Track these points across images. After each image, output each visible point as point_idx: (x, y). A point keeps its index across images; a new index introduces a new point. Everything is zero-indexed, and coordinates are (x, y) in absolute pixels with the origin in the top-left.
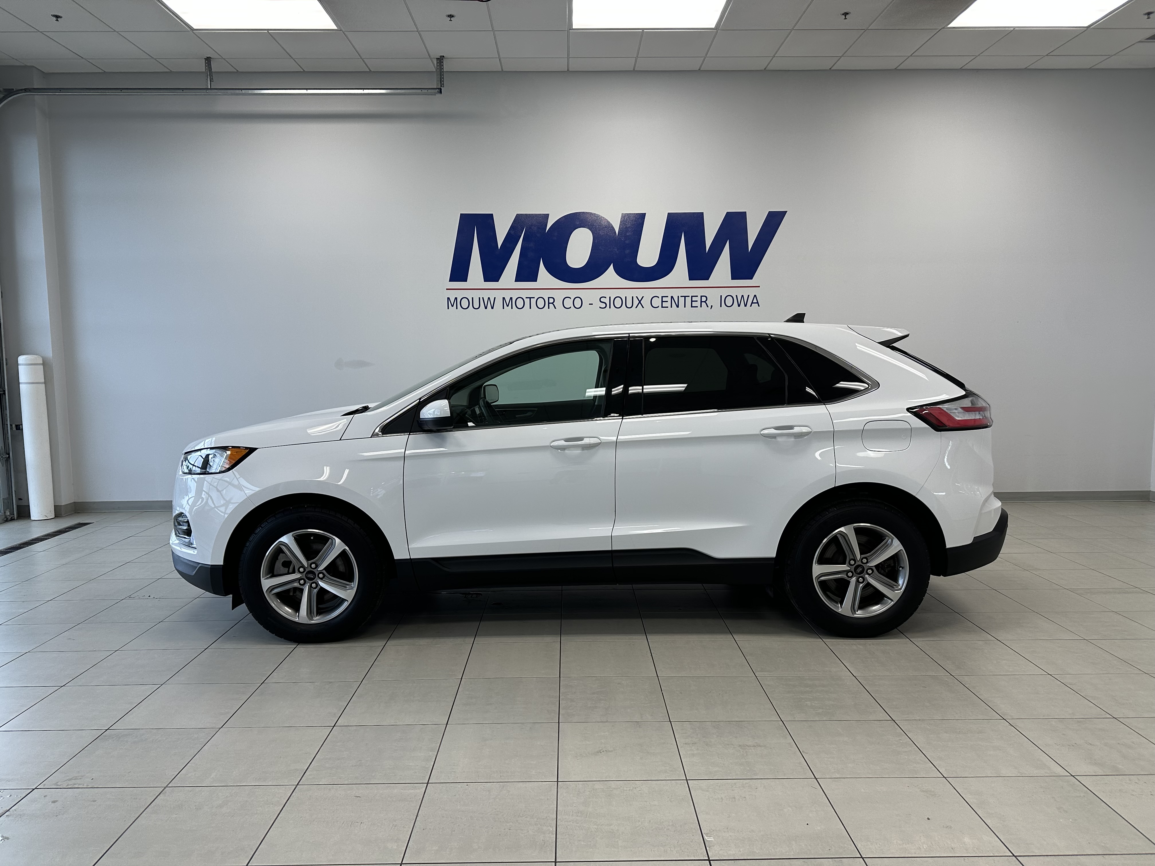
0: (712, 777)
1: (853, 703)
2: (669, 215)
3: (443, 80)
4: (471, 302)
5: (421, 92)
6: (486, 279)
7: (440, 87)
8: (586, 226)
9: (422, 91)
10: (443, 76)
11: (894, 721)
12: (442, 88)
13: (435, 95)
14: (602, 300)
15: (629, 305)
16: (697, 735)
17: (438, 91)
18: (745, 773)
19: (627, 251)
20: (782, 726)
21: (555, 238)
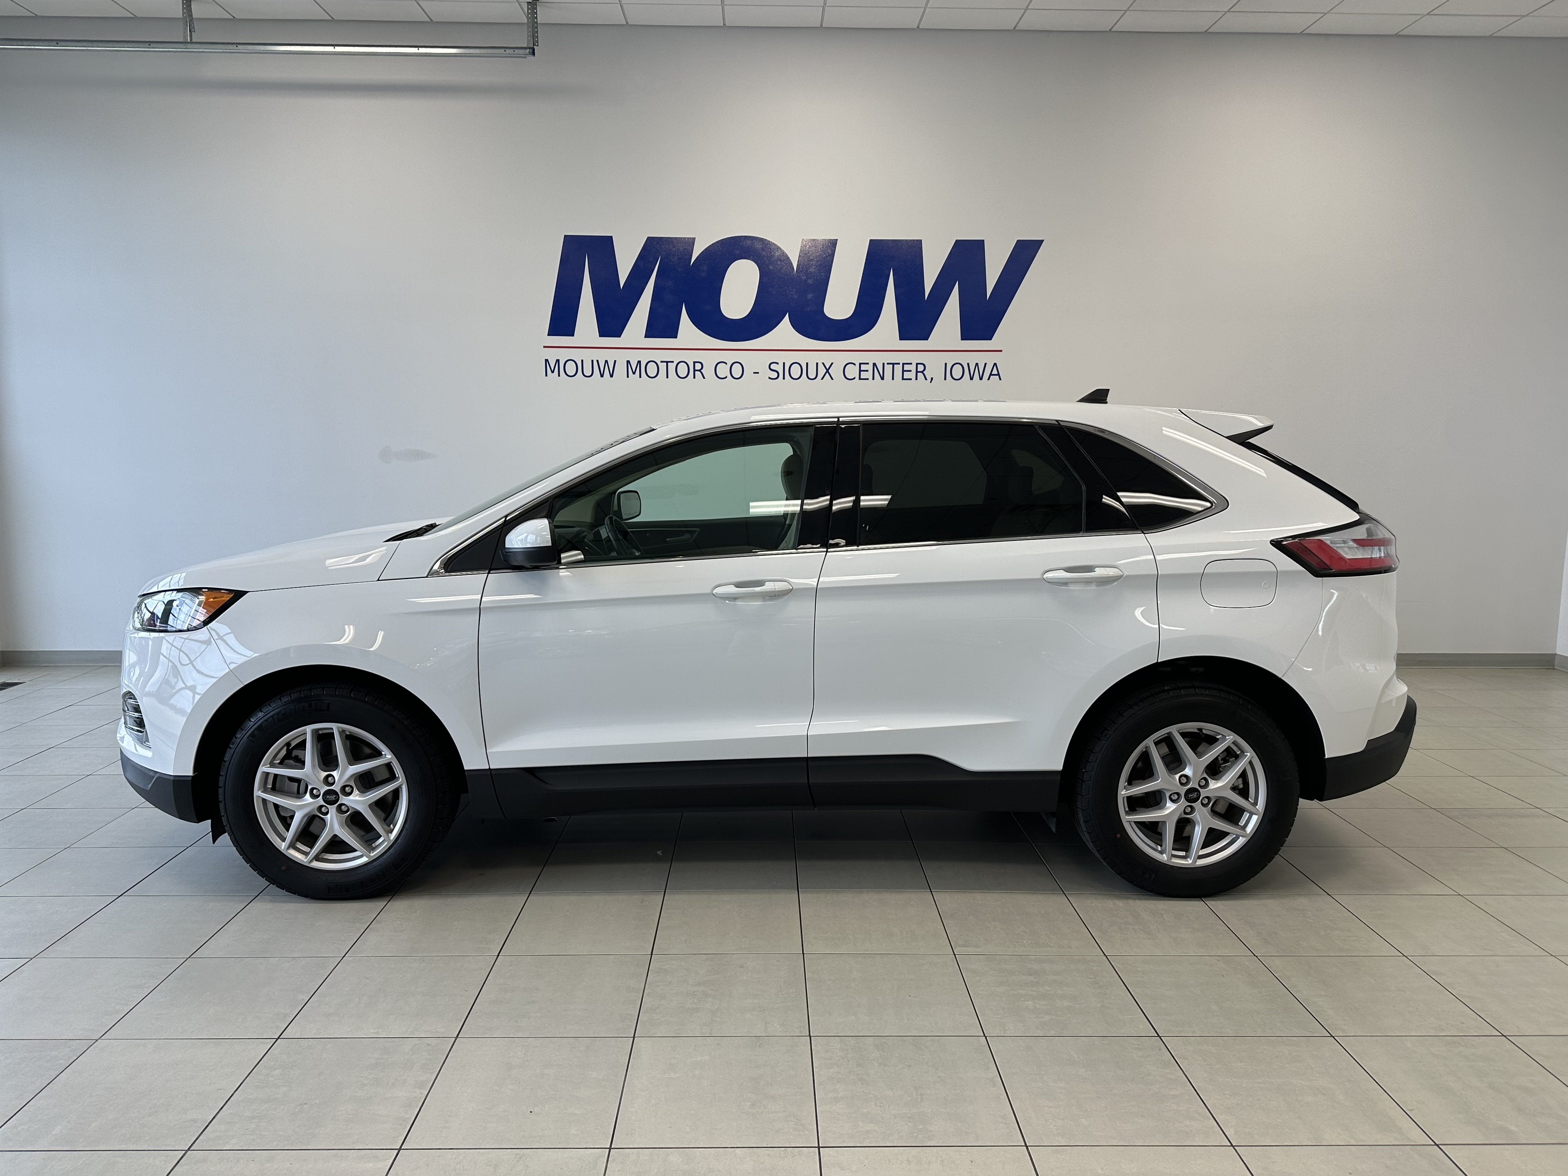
0: (860, 1143)
1: (1099, 1005)
2: (872, 243)
3: (536, 35)
4: (579, 367)
5: (505, 53)
6: (602, 334)
7: (532, 46)
8: (750, 257)
9: (505, 51)
10: (536, 30)
11: (1160, 1037)
12: (535, 47)
13: (526, 58)
14: (773, 367)
15: (812, 375)
16: (849, 1061)
17: (529, 52)
18: (915, 1134)
19: (810, 296)
20: (984, 1046)
21: (704, 274)
